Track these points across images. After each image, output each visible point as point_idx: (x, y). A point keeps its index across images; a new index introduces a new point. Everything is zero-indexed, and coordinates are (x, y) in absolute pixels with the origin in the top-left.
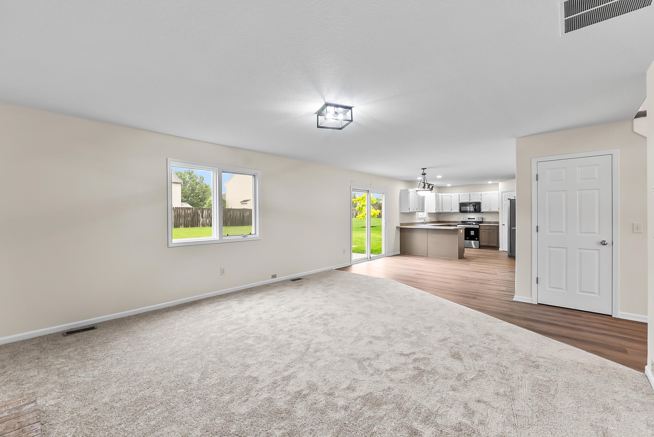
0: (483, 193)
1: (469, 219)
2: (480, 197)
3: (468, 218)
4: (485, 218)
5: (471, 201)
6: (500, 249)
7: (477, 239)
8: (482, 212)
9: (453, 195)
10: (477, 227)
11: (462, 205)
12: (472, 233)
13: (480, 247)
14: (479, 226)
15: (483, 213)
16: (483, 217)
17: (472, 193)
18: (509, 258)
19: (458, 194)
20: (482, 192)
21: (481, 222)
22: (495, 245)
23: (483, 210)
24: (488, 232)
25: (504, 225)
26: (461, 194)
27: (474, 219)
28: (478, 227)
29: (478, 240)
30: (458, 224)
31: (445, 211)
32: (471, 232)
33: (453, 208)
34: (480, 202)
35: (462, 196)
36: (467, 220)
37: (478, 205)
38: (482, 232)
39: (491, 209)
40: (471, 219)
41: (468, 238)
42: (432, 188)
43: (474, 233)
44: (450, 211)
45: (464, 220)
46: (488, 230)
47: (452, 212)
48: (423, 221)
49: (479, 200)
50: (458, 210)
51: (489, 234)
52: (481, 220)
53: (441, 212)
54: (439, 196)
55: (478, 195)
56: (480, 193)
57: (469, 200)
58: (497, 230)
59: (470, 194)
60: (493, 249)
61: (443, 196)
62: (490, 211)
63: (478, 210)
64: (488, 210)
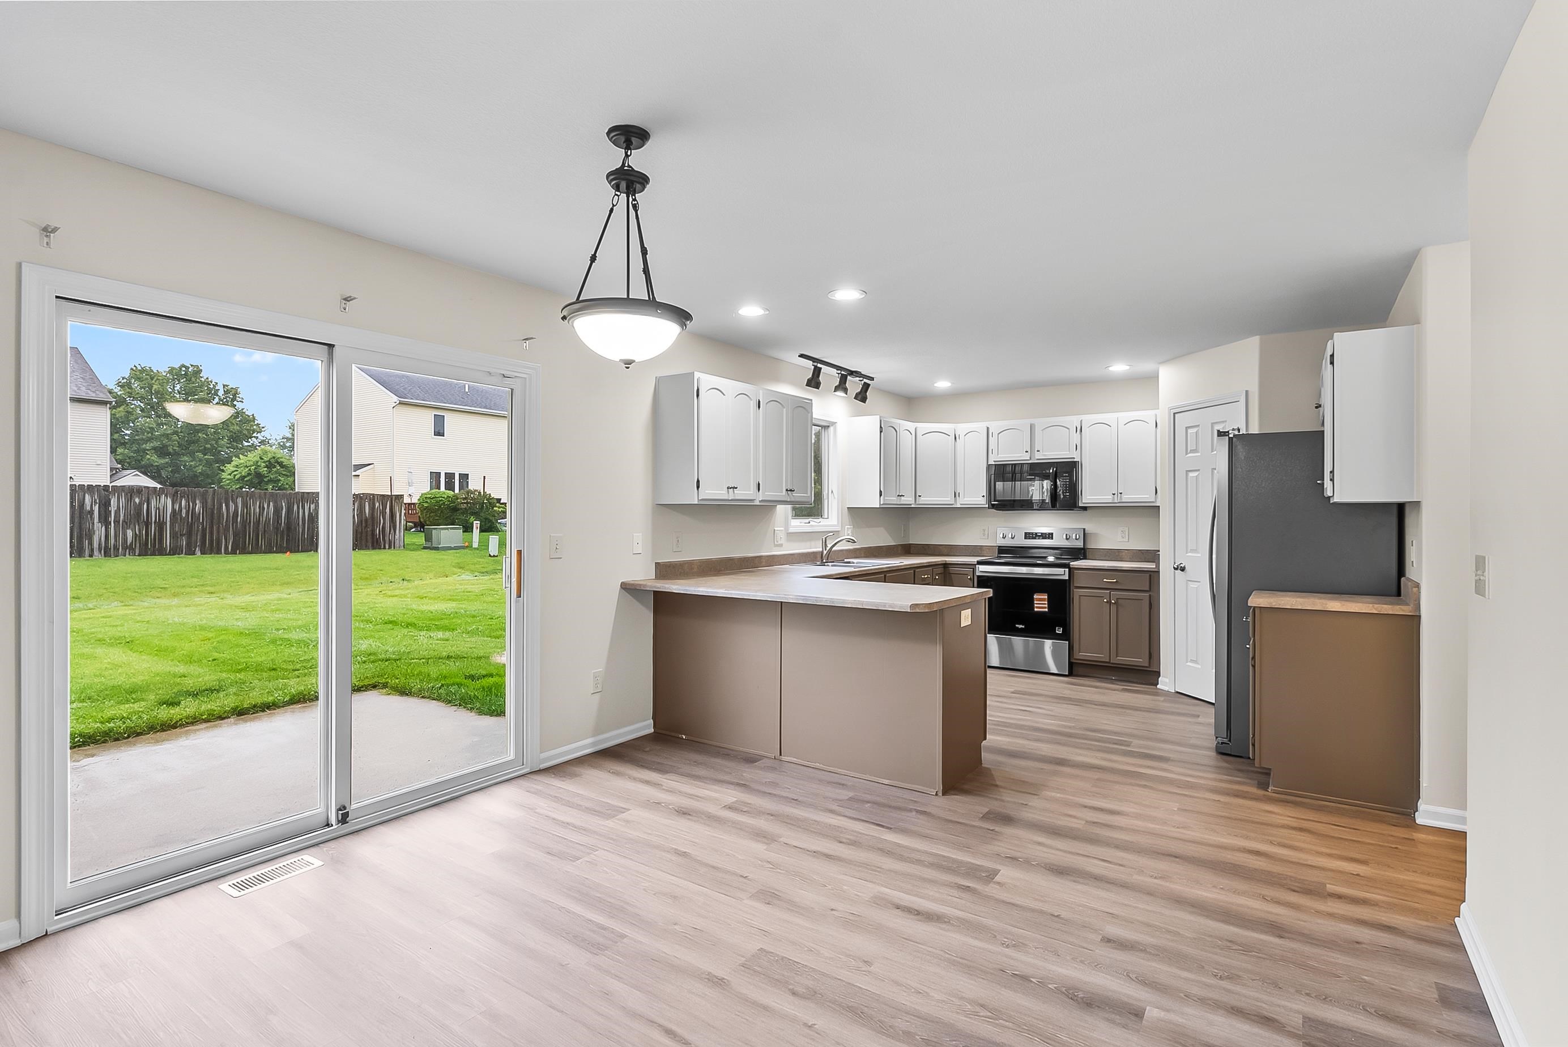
0: (1088, 419)
1: (1028, 536)
2: (1076, 438)
3: (1026, 533)
4: (1095, 534)
5: (1039, 457)
6: (1165, 684)
7: (1059, 631)
8: (1085, 508)
9: (962, 428)
10: (1062, 574)
11: (1001, 472)
12: (1041, 603)
13: (1075, 669)
14: (1071, 571)
15: (1088, 511)
16: (1090, 527)
17: (1040, 423)
18: (1219, 757)
19: (980, 426)
20: (1084, 417)
21: (1080, 553)
22: (1141, 661)
23: (1088, 496)
24: (1109, 602)
25: (1183, 568)
26: (995, 426)
27: (1050, 536)
28: (1067, 577)
29: (1066, 636)
30: (980, 563)
31: (928, 499)
32: (1035, 597)
33: (960, 490)
34: (1075, 460)
35: (998, 434)
36: (1021, 541)
37: (1066, 476)
38: (1081, 597)
39: (1121, 493)
40: (1039, 539)
41: (1021, 626)
42: (863, 391)
43: (1046, 602)
44: (949, 499)
45: (1008, 542)
46: (1108, 592)
47: (959, 506)
48: (817, 547)
49: (1069, 451)
50: (983, 496)
51: (1113, 608)
52: (1080, 544)
53: (911, 505)
54: (895, 433)
55: (1068, 428)
56: (1074, 421)
57: (1029, 452)
58: (1148, 589)
59: (1032, 426)
60: (1132, 680)
61: (922, 435)
62: (1116, 501)
63: (1068, 495)
64: (1110, 497)
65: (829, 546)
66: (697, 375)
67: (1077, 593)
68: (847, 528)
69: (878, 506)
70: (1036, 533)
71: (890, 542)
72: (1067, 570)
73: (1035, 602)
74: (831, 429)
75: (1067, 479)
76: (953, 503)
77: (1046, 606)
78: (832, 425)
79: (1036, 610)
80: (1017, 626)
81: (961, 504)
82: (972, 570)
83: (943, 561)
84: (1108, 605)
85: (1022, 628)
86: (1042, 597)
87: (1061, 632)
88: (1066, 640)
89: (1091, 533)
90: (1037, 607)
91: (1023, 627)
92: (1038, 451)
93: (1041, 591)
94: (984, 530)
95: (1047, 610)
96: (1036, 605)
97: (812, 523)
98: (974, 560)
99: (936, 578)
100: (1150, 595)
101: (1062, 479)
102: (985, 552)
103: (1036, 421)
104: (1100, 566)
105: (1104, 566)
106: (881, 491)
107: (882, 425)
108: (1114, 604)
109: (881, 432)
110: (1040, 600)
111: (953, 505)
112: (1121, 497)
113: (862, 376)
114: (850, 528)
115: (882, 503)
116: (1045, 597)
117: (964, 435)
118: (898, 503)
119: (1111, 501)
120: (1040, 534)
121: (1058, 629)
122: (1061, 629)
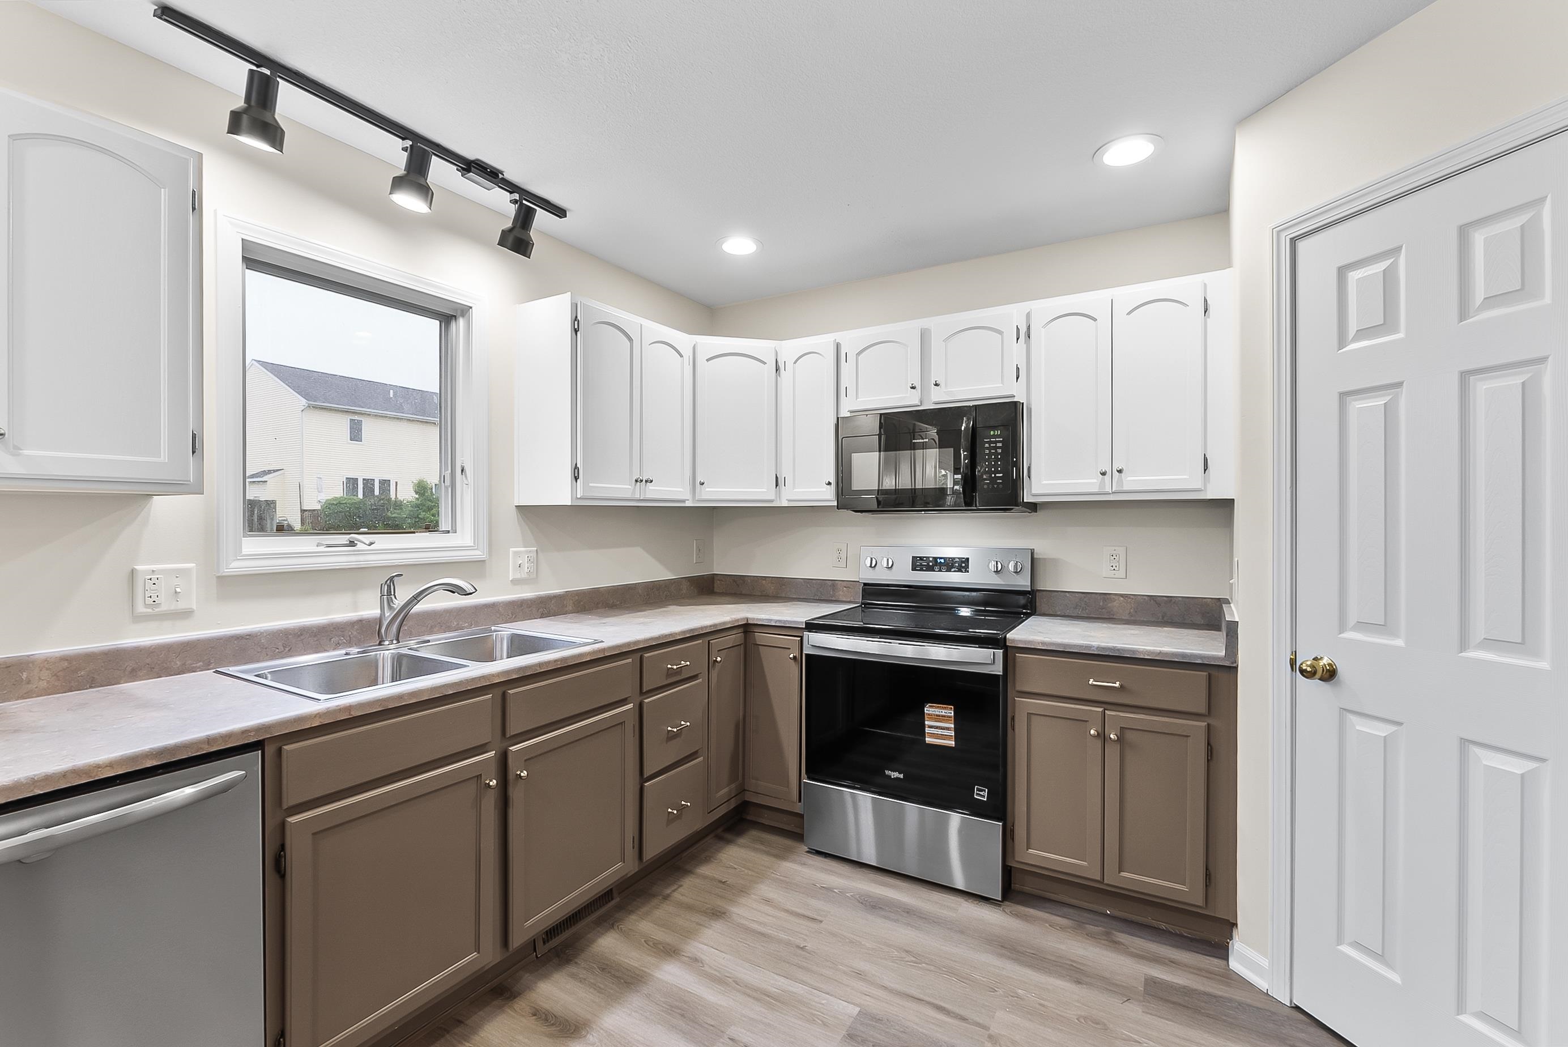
0: (1043, 308)
1: (920, 564)
2: (1016, 353)
3: (915, 559)
4: (1054, 561)
5: (936, 399)
7: (982, 795)
8: (1033, 507)
9: (789, 348)
10: (988, 661)
12: (940, 726)
14: (1010, 653)
15: (1040, 514)
16: (1044, 546)
17: (940, 324)
19: (823, 342)
20: (1035, 306)
21: (1025, 605)
22: (1185, 889)
23: (1038, 482)
24: (1102, 736)
25: (1330, 674)
26: (851, 339)
27: (963, 565)
28: (998, 670)
29: (996, 807)
30: (811, 627)
31: (722, 491)
32: (927, 710)
33: (785, 473)
34: (1015, 400)
35: (859, 354)
36: (904, 575)
37: (994, 436)
38: (1033, 716)
39: (1120, 471)
40: (940, 571)
42: (519, 225)
43: (953, 726)
44: (765, 490)
45: (881, 576)
46: (1101, 710)
47: (785, 504)
49: (1002, 383)
50: (829, 484)
51: (1113, 753)
52: (1023, 582)
53: (684, 501)
54: (629, 343)
55: (1000, 332)
56: (1012, 314)
57: (918, 387)
58: (1202, 709)
59: (924, 336)
60: (1155, 923)
61: (708, 360)
62: (1108, 489)
63: (999, 478)
64: (1095, 481)
65: (399, 602)
67: (1023, 707)
68: (515, 553)
69: (570, 504)
70: (935, 559)
71: (660, 573)
72: (1000, 652)
73: (926, 723)
74: (461, 321)
75: (999, 442)
76: (773, 498)
77: (952, 733)
78: (463, 316)
79: (928, 740)
81: (789, 501)
82: (799, 639)
83: (742, 619)
84: (1099, 743)
85: (897, 779)
86: (943, 712)
87: (985, 799)
88: (998, 820)
89: (1045, 559)
90: (932, 735)
91: (904, 777)
92: (936, 385)
93: (941, 700)
94: (839, 550)
95: (952, 743)
96: (927, 730)
97: (360, 546)
98: (798, 614)
99: (716, 661)
100: (1209, 725)
101: (987, 442)
102: (841, 593)
103: (931, 323)
104: (1081, 646)
105: (1089, 647)
106: (576, 467)
107: (579, 318)
108: (1114, 741)
109: (576, 331)
110: (939, 718)
111: (772, 501)
112: (1120, 482)
113: (511, 187)
114: (527, 552)
115: (579, 496)
116: (949, 712)
117: (795, 363)
118: (637, 496)
119: (1096, 490)
120: (942, 561)
121: (978, 790)
122: (987, 790)
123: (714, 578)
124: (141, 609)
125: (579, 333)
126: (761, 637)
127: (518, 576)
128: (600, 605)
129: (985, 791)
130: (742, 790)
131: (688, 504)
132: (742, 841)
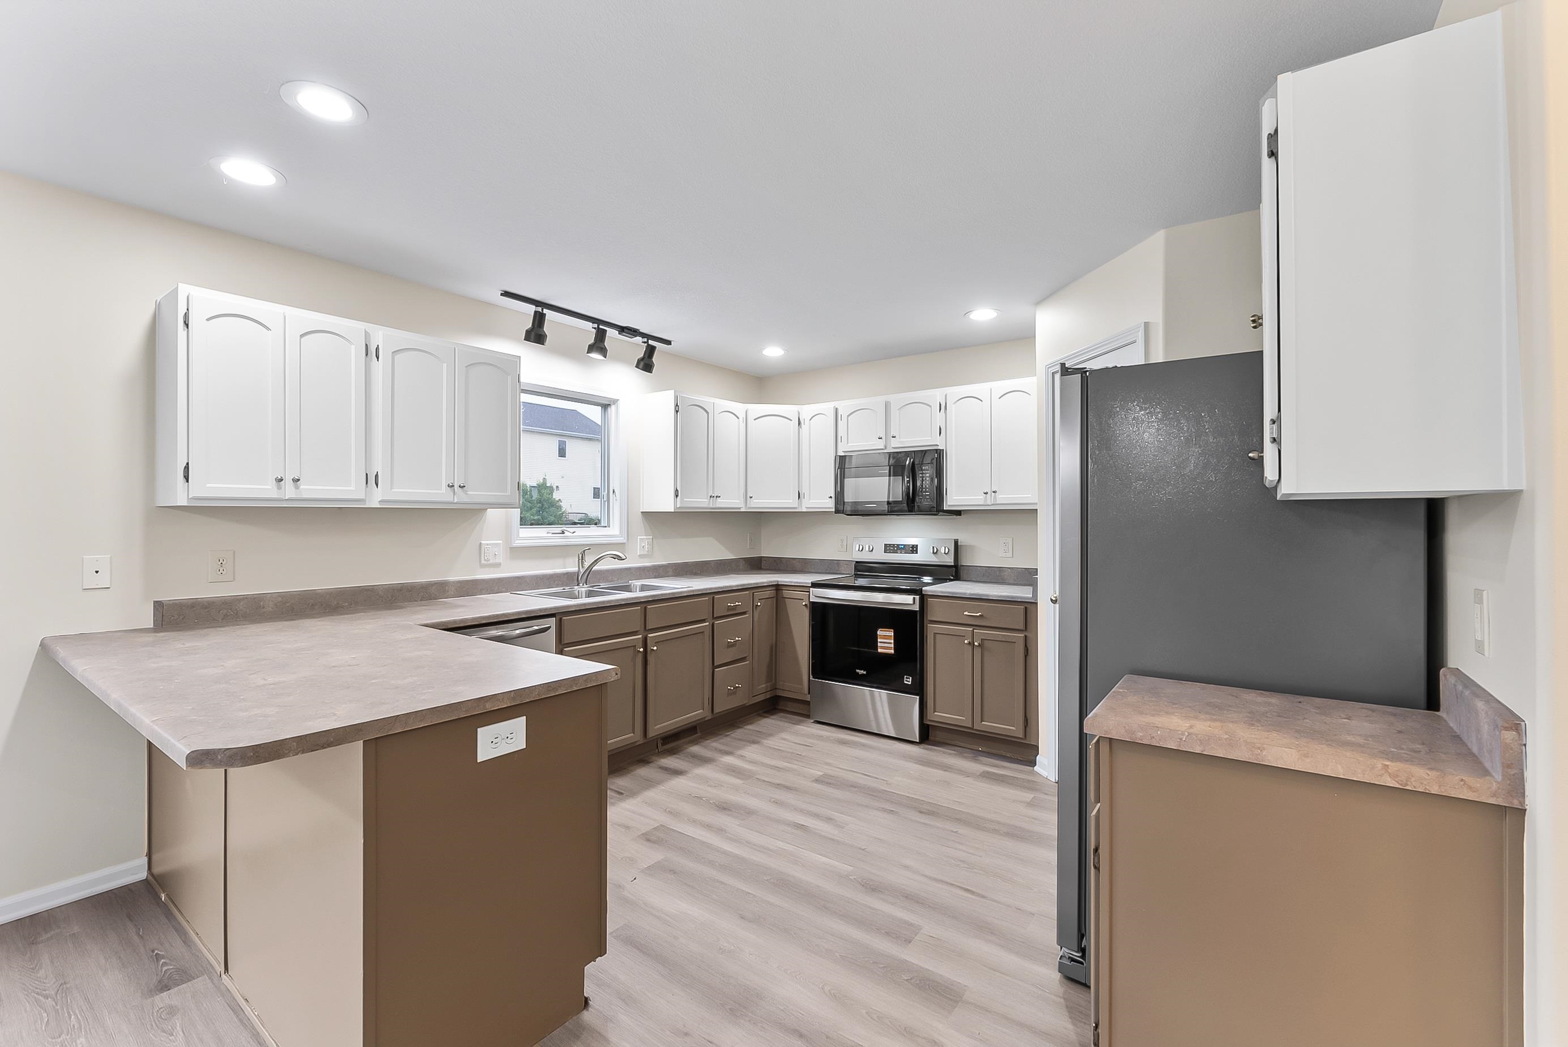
0: (955, 392)
1: (889, 548)
2: (939, 418)
3: (887, 545)
4: (972, 547)
5: (894, 445)
6: (1044, 767)
7: (908, 681)
8: (953, 513)
9: (807, 410)
10: (906, 601)
12: (886, 641)
13: (927, 734)
14: (923, 598)
15: (956, 517)
16: (964, 539)
17: (897, 399)
18: (1065, 981)
19: (827, 408)
20: (950, 390)
21: (954, 572)
22: (1014, 729)
23: (952, 500)
24: (971, 644)
26: (845, 406)
27: (914, 549)
28: (916, 608)
29: (919, 689)
30: (815, 585)
31: (764, 501)
32: (879, 633)
33: (804, 490)
34: (939, 448)
35: (849, 416)
36: (880, 556)
37: (925, 470)
38: (937, 635)
39: (996, 492)
40: (902, 553)
41: (861, 672)
42: (646, 356)
43: (893, 641)
44: (791, 501)
45: (866, 557)
46: (971, 629)
47: (804, 510)
48: (571, 566)
49: (931, 437)
50: (831, 497)
51: (978, 652)
52: (950, 560)
53: (740, 508)
54: (706, 415)
55: (930, 406)
56: (936, 395)
57: (884, 438)
58: (1021, 626)
59: (887, 405)
60: (1004, 754)
61: (755, 420)
62: (989, 503)
63: (928, 495)
64: (982, 497)
65: (587, 564)
66: (184, 290)
67: (931, 629)
68: (640, 539)
69: (673, 511)
70: (898, 545)
71: (725, 555)
72: (917, 597)
73: (879, 640)
74: (613, 407)
75: (928, 473)
76: (797, 506)
77: (892, 646)
78: (614, 404)
79: (880, 650)
80: (857, 671)
81: (807, 508)
82: (808, 593)
83: (774, 581)
84: (970, 648)
85: (863, 675)
86: (888, 633)
87: (910, 683)
88: (916, 695)
89: (965, 545)
90: (882, 648)
91: (865, 673)
92: (893, 437)
93: (886, 626)
94: (842, 541)
95: (892, 651)
96: (879, 644)
97: (567, 534)
98: (807, 579)
99: (757, 605)
100: (1026, 636)
101: (921, 473)
102: (843, 568)
103: (892, 398)
104: (961, 593)
105: (965, 594)
106: (677, 490)
107: (678, 404)
108: (977, 646)
109: (677, 412)
110: (885, 637)
111: (796, 508)
112: (995, 497)
113: (643, 335)
114: (647, 539)
115: (678, 506)
116: (891, 633)
117: (810, 420)
118: (711, 506)
119: (982, 503)
120: (902, 546)
121: (907, 678)
122: (911, 678)
123: (761, 560)
124: (483, 562)
125: (678, 413)
126: (786, 593)
127: (642, 553)
128: (688, 573)
129: (909, 678)
130: (774, 688)
131: (742, 510)
132: (772, 717)
